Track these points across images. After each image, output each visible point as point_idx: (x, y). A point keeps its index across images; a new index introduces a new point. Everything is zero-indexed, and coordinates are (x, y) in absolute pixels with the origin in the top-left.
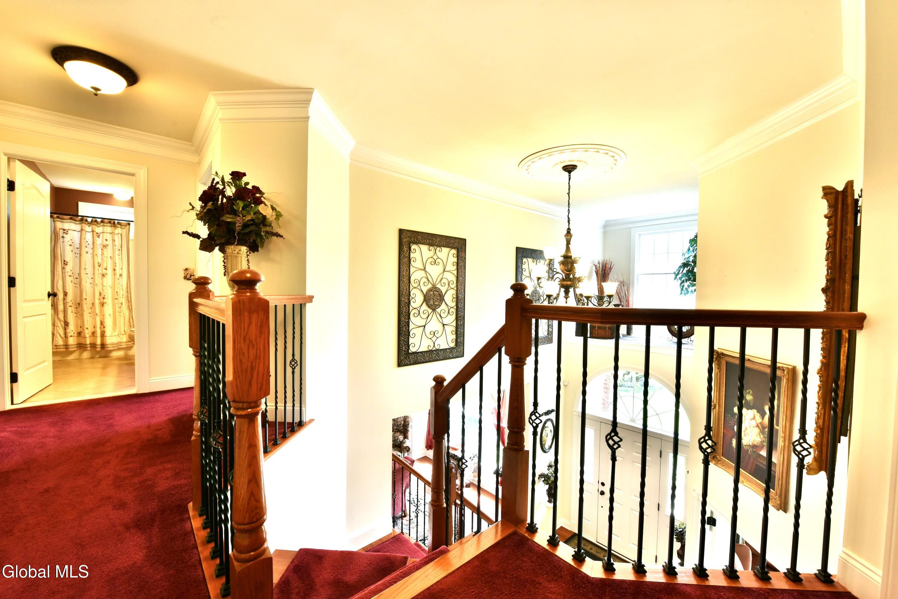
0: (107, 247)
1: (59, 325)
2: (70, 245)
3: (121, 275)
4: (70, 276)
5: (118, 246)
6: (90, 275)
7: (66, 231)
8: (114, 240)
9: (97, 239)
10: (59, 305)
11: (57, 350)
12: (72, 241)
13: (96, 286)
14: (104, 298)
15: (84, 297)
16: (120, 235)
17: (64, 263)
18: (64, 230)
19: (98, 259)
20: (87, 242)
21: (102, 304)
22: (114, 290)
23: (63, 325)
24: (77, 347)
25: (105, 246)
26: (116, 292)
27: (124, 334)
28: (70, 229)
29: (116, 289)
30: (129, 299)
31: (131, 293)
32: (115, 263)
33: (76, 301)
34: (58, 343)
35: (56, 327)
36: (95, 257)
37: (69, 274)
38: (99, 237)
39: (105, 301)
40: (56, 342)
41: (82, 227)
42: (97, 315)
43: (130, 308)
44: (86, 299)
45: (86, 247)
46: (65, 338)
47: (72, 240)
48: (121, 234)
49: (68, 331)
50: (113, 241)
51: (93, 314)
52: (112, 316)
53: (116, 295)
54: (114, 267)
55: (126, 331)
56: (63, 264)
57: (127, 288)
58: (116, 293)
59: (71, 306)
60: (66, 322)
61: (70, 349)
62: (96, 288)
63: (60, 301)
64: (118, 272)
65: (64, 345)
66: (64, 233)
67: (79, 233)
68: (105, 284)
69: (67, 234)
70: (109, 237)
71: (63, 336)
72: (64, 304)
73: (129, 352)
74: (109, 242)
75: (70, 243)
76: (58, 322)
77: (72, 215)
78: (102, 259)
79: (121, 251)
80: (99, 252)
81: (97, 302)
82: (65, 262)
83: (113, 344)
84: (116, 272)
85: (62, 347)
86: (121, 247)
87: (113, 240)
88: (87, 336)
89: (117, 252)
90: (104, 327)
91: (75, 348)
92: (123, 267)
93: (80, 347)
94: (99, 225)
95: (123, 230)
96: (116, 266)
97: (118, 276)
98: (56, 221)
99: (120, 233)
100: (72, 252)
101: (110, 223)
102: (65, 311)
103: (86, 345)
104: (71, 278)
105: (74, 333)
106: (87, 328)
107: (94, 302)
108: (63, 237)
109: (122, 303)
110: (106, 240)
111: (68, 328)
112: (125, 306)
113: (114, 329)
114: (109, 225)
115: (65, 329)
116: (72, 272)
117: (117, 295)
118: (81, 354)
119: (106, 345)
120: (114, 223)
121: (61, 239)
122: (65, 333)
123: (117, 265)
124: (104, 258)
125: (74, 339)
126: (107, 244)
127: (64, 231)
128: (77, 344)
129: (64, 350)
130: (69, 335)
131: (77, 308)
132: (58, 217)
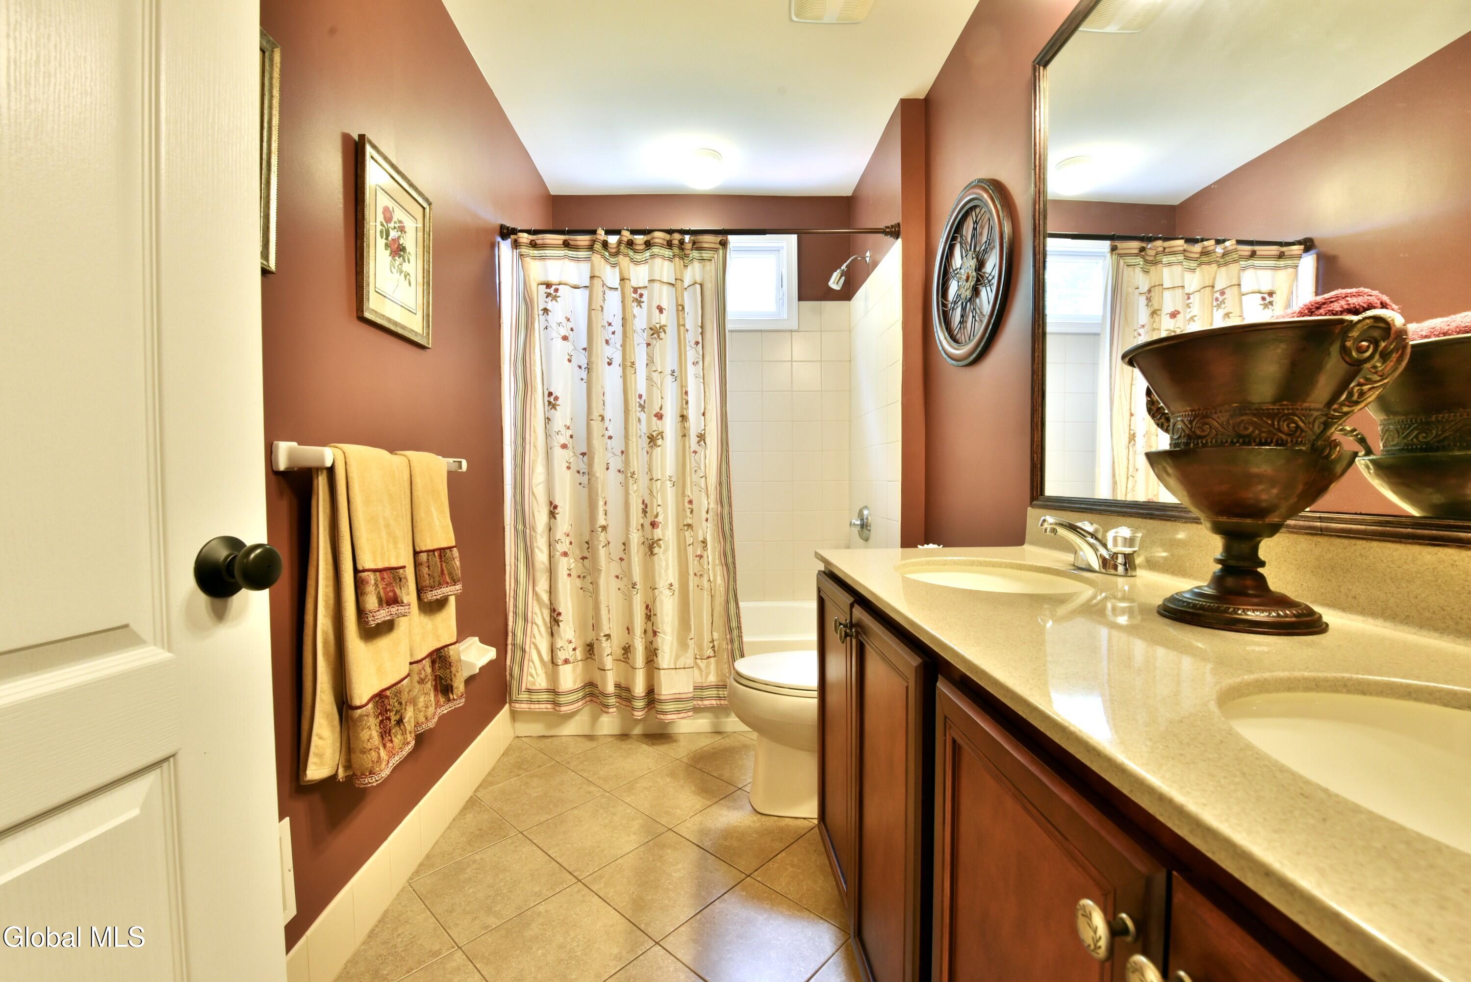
0: (662, 335)
1: (539, 621)
2: (565, 338)
3: (701, 437)
4: (564, 446)
5: (692, 335)
6: (617, 444)
7: (554, 287)
8: (680, 308)
9: (636, 310)
10: (536, 550)
11: (532, 706)
12: (570, 325)
13: (631, 481)
14: (653, 525)
15: (601, 521)
16: (698, 287)
17: (550, 403)
18: (548, 285)
19: (640, 384)
20: (610, 324)
21: (651, 547)
22: (683, 494)
23: (548, 619)
24: (584, 697)
25: (656, 332)
26: (687, 500)
27: (712, 654)
28: (564, 280)
29: (688, 492)
30: (727, 528)
31: (730, 506)
32: (686, 393)
33: (581, 535)
34: (534, 684)
35: (529, 625)
36: (629, 371)
37: (562, 440)
38: (639, 303)
39: (658, 533)
40: (530, 678)
41: (592, 268)
42: (634, 586)
43: (730, 560)
44: (604, 528)
45: (607, 342)
46: (550, 665)
47: (568, 320)
48: (701, 285)
49: (559, 643)
50: (678, 310)
51: (625, 579)
52: (676, 593)
53: (688, 511)
54: (682, 408)
55: (716, 643)
56: (547, 403)
57: (720, 484)
58: (687, 506)
59: (565, 554)
60: (554, 610)
61: (563, 709)
62: (633, 488)
63: (539, 537)
64: (694, 424)
65: (549, 691)
66: (548, 295)
67: (586, 292)
68: (657, 474)
69: (555, 298)
70: (665, 296)
71: (546, 657)
72: (550, 546)
73: (723, 720)
74: (666, 319)
75: (563, 332)
76: (537, 609)
77: (570, 232)
78: (649, 379)
79: (700, 345)
80: (640, 356)
81: (635, 538)
82: (552, 400)
83: (678, 700)
84: (687, 425)
85: (544, 696)
86: (702, 333)
87: (678, 305)
88: (609, 663)
89: (691, 354)
90: (655, 633)
91: (577, 701)
92: (708, 407)
93: (592, 694)
94: (638, 257)
95: (707, 263)
96: (687, 403)
97: (694, 439)
98: (528, 256)
99: (698, 281)
100: (570, 361)
101: (669, 245)
102: (552, 572)
103: (606, 695)
104: (567, 454)
105: (574, 649)
106: (608, 636)
107: (627, 538)
108: (546, 311)
109: (704, 542)
110: (661, 310)
111: (558, 631)
112: (712, 554)
113: (683, 644)
114: (668, 253)
115: (552, 634)
116: (569, 432)
117: (692, 512)
118: (595, 719)
119: (661, 702)
120: (682, 242)
121: (542, 318)
122: (552, 650)
123: (691, 398)
124: (655, 376)
125: (574, 670)
126: (663, 323)
127: (548, 291)
128: (584, 687)
129: (549, 706)
130: (561, 656)
131: (583, 558)
132: (533, 245)
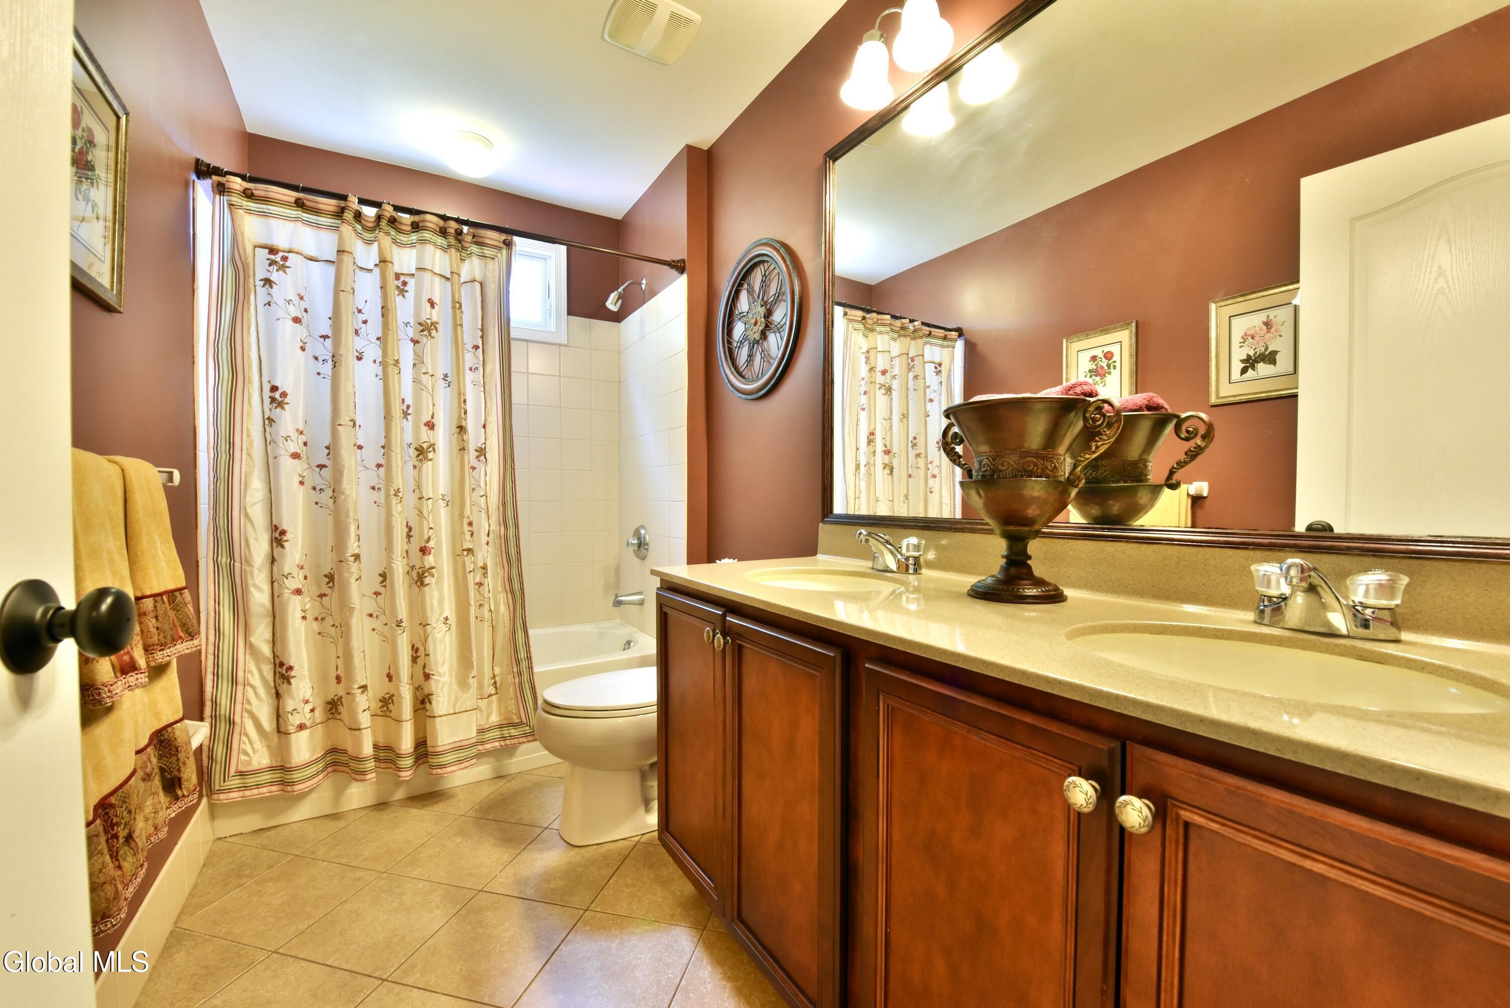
0: (434, 332)
1: (256, 680)
2: (297, 320)
3: (481, 452)
4: (296, 456)
5: (470, 335)
6: (373, 454)
7: (281, 254)
8: (457, 306)
9: (399, 299)
10: (252, 590)
11: (248, 793)
12: (304, 304)
13: (394, 500)
14: (424, 551)
15: (353, 547)
16: (478, 285)
17: (273, 400)
18: (273, 251)
19: (405, 388)
20: (360, 311)
21: (420, 578)
22: (462, 515)
23: (270, 677)
24: (325, 768)
25: (427, 328)
26: (466, 521)
27: (493, 692)
28: (296, 248)
29: (467, 512)
30: (513, 552)
31: (517, 527)
32: (465, 401)
33: (318, 566)
34: (249, 763)
35: (240, 688)
36: (392, 370)
37: (293, 447)
38: (402, 292)
39: (430, 560)
40: (242, 757)
41: (341, 240)
42: (399, 624)
43: (516, 586)
44: (357, 557)
45: (357, 332)
46: (276, 737)
47: (302, 298)
48: (481, 283)
49: (289, 704)
50: (454, 307)
51: (383, 619)
52: (454, 628)
53: (468, 535)
54: (460, 418)
55: (497, 678)
56: (267, 401)
57: (504, 504)
58: (466, 528)
59: (298, 592)
60: (282, 664)
61: (297, 788)
62: (397, 508)
63: (256, 572)
64: (474, 438)
65: (272, 769)
66: (272, 263)
67: (332, 269)
68: (428, 492)
69: (283, 268)
70: (437, 290)
71: (268, 724)
72: (272, 582)
73: (506, 762)
74: (440, 315)
75: (294, 312)
76: (252, 666)
77: (305, 190)
78: (416, 381)
79: (480, 350)
80: (406, 353)
81: (399, 568)
82: (277, 395)
83: (460, 748)
84: (465, 437)
85: (266, 777)
86: (482, 337)
87: (454, 302)
88: (365, 720)
89: (469, 359)
90: (427, 677)
91: (317, 774)
92: (490, 419)
93: (335, 763)
94: (403, 238)
95: (490, 261)
96: (466, 413)
97: (473, 454)
98: (241, 207)
99: (478, 278)
100: (303, 349)
101: (443, 232)
102: (276, 615)
103: (359, 760)
104: (298, 466)
105: (312, 711)
106: (364, 688)
107: (389, 566)
108: (268, 282)
109: (484, 568)
110: (432, 304)
111: (289, 692)
112: (494, 582)
113: (463, 684)
114: (440, 240)
115: (278, 695)
116: (303, 438)
117: (472, 535)
118: (339, 792)
119: (437, 754)
120: (459, 233)
121: (262, 291)
122: (278, 715)
123: (469, 406)
124: (425, 379)
125: (311, 736)
126: (435, 319)
127: (273, 257)
128: (324, 756)
129: (274, 788)
130: (295, 720)
131: (322, 596)
132: (249, 195)
